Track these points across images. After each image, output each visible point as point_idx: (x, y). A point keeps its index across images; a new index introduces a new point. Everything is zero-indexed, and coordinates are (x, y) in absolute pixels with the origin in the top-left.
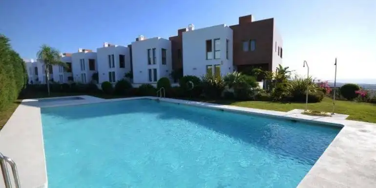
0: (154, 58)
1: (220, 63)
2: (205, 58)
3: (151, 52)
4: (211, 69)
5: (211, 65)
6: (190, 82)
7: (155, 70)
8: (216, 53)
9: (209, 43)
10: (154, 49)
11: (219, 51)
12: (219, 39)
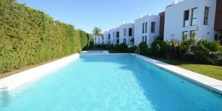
0: (146, 29)
1: (195, 29)
2: (182, 25)
3: (145, 25)
4: (186, 35)
5: (187, 32)
6: (158, 45)
7: (146, 36)
8: (193, 20)
9: (187, 13)
10: (146, 23)
11: (196, 18)
12: (197, 8)
